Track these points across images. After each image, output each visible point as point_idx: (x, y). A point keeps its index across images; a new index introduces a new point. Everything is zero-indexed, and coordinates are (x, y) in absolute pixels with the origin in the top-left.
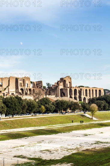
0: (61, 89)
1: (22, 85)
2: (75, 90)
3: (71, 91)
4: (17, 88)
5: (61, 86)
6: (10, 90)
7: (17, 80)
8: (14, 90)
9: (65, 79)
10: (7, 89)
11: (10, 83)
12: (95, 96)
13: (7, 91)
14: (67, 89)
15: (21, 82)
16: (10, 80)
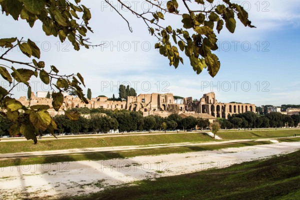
0: (203, 106)
1: (165, 101)
2: (218, 107)
3: (212, 107)
4: (159, 104)
5: (203, 103)
6: (152, 106)
7: (159, 96)
8: (156, 106)
9: (208, 95)
10: (149, 105)
11: (152, 99)
12: (241, 112)
13: (149, 106)
14: (208, 105)
15: (164, 98)
16: (153, 96)
